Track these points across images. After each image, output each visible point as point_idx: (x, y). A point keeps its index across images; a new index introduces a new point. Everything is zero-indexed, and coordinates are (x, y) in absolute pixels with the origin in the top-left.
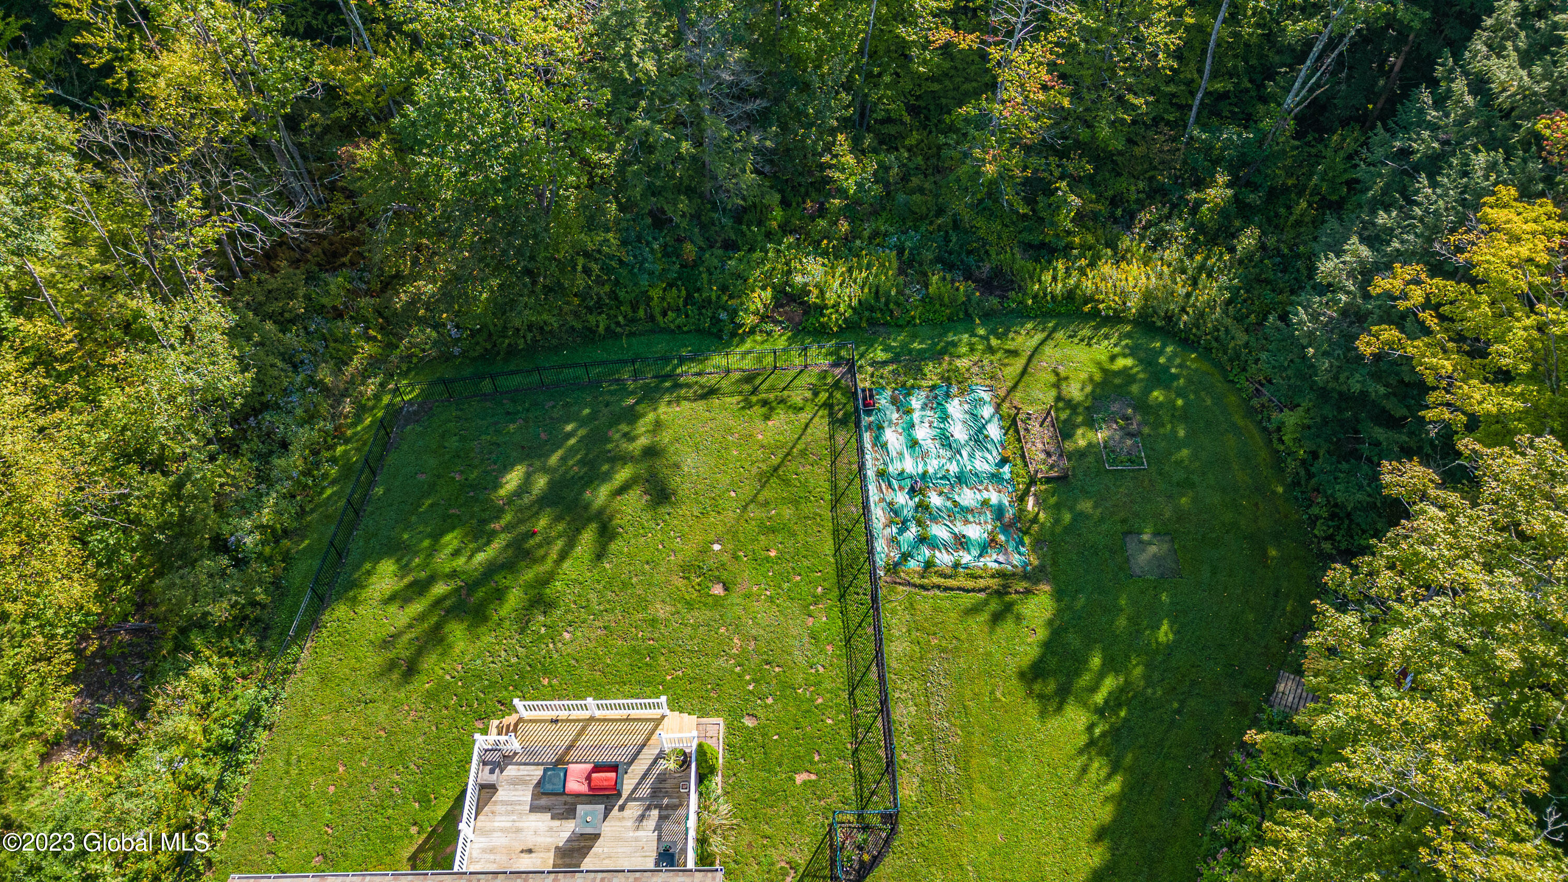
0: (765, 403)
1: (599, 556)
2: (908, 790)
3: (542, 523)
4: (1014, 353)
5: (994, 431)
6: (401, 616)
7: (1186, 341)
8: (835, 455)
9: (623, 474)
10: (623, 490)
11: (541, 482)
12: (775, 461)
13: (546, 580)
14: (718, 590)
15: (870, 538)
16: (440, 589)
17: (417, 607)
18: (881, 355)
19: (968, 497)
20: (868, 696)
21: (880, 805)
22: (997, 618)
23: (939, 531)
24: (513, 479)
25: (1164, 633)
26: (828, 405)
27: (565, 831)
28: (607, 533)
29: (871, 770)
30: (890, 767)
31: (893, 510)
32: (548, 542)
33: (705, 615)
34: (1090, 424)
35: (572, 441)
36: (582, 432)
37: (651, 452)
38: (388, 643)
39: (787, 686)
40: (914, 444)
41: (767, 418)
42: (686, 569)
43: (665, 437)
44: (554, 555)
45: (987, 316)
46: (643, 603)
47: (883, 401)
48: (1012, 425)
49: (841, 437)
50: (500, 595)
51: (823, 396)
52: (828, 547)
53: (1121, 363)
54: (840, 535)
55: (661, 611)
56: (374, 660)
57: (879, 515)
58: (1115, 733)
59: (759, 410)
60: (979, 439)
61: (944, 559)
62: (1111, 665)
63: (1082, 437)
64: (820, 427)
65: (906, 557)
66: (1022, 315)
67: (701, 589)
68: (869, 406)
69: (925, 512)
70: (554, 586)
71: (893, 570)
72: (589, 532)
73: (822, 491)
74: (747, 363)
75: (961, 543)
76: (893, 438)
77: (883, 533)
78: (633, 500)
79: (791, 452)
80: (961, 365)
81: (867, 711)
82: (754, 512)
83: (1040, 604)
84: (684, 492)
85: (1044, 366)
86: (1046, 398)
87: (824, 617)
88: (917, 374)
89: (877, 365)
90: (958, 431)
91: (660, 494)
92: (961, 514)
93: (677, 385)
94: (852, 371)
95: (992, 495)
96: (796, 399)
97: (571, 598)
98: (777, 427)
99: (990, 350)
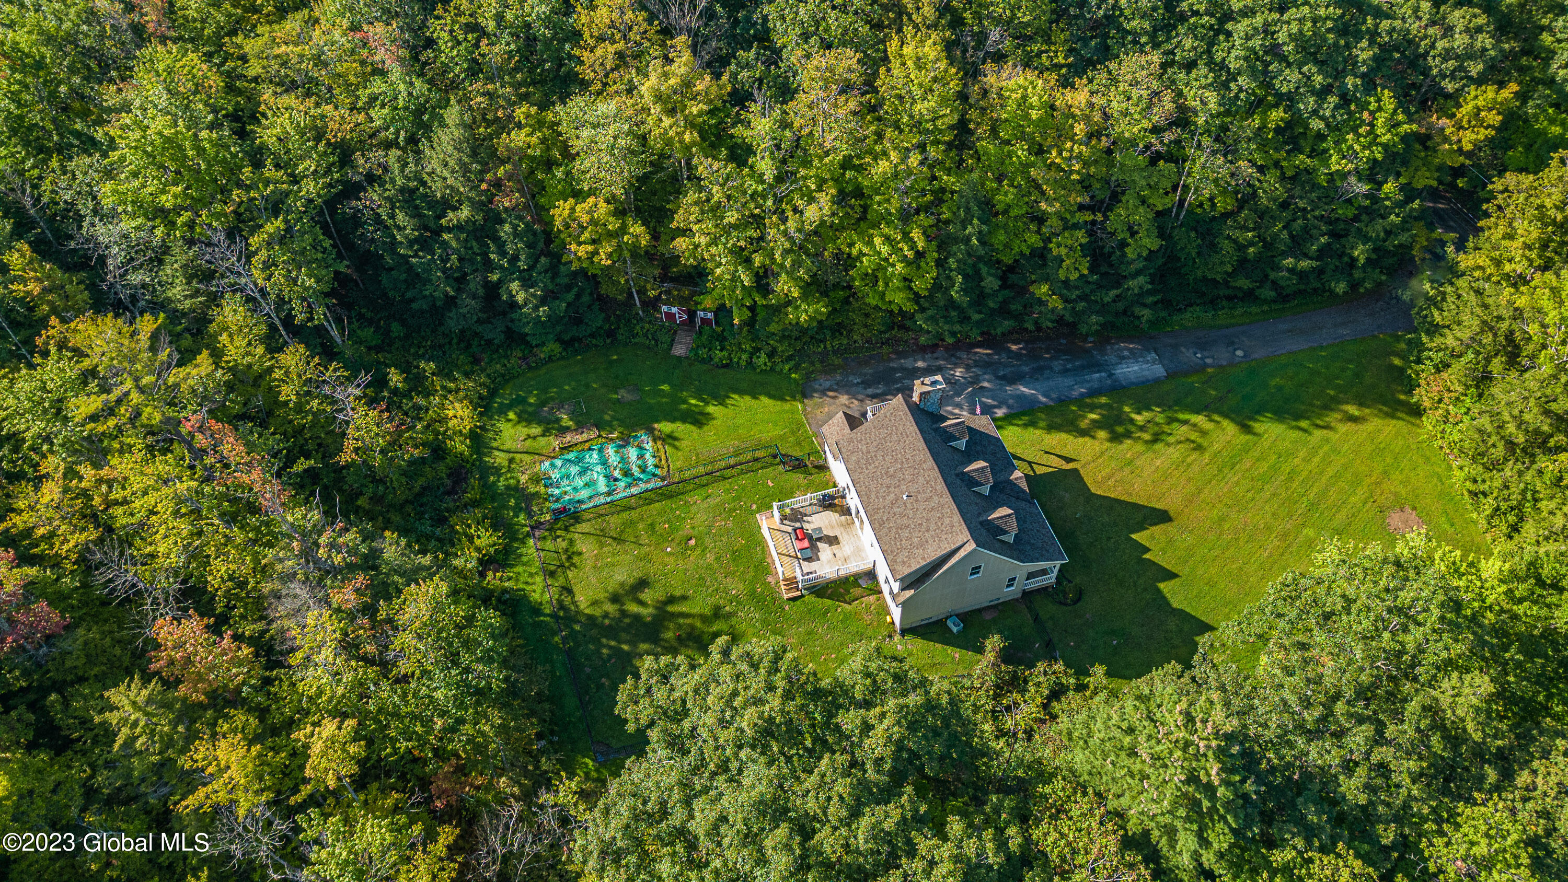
0: (569, 558)
1: (684, 598)
2: (762, 453)
5: (571, 456)
8: (600, 516)
9: (633, 608)
10: (642, 603)
11: (644, 646)
12: (609, 541)
13: (704, 618)
14: (693, 542)
15: (647, 491)
18: (522, 518)
20: (727, 473)
21: (770, 460)
22: (675, 439)
25: (665, 387)
26: (566, 529)
27: (824, 546)
28: (671, 600)
29: (759, 465)
30: (757, 460)
31: (629, 486)
32: (680, 626)
33: (708, 542)
34: (558, 420)
35: (613, 643)
36: (604, 641)
39: (734, 500)
41: (580, 554)
42: (685, 557)
43: (602, 596)
44: (689, 621)
45: (483, 477)
46: (709, 567)
48: (566, 449)
49: (587, 516)
51: (559, 533)
52: (657, 505)
53: (511, 415)
54: (651, 502)
55: (710, 558)
57: (634, 490)
58: (715, 398)
59: (576, 559)
60: (579, 460)
61: (651, 461)
62: (685, 402)
63: (567, 422)
64: (584, 527)
65: (654, 475)
66: (482, 462)
67: (693, 549)
68: (564, 510)
69: (627, 473)
70: (707, 611)
71: (663, 479)
72: (671, 609)
73: (625, 515)
74: (539, 579)
75: (641, 457)
76: (584, 494)
77: (643, 486)
78: (647, 595)
79: (601, 535)
80: (523, 479)
81: (734, 471)
82: (644, 540)
83: (665, 427)
84: (638, 574)
85: (519, 446)
86: (543, 441)
87: (695, 498)
88: (536, 495)
89: (530, 515)
90: (574, 470)
91: (642, 584)
92: (624, 460)
93: (562, 606)
94: (538, 526)
95: (611, 450)
96: (564, 545)
97: (711, 601)
98: (586, 547)
99: (510, 470)
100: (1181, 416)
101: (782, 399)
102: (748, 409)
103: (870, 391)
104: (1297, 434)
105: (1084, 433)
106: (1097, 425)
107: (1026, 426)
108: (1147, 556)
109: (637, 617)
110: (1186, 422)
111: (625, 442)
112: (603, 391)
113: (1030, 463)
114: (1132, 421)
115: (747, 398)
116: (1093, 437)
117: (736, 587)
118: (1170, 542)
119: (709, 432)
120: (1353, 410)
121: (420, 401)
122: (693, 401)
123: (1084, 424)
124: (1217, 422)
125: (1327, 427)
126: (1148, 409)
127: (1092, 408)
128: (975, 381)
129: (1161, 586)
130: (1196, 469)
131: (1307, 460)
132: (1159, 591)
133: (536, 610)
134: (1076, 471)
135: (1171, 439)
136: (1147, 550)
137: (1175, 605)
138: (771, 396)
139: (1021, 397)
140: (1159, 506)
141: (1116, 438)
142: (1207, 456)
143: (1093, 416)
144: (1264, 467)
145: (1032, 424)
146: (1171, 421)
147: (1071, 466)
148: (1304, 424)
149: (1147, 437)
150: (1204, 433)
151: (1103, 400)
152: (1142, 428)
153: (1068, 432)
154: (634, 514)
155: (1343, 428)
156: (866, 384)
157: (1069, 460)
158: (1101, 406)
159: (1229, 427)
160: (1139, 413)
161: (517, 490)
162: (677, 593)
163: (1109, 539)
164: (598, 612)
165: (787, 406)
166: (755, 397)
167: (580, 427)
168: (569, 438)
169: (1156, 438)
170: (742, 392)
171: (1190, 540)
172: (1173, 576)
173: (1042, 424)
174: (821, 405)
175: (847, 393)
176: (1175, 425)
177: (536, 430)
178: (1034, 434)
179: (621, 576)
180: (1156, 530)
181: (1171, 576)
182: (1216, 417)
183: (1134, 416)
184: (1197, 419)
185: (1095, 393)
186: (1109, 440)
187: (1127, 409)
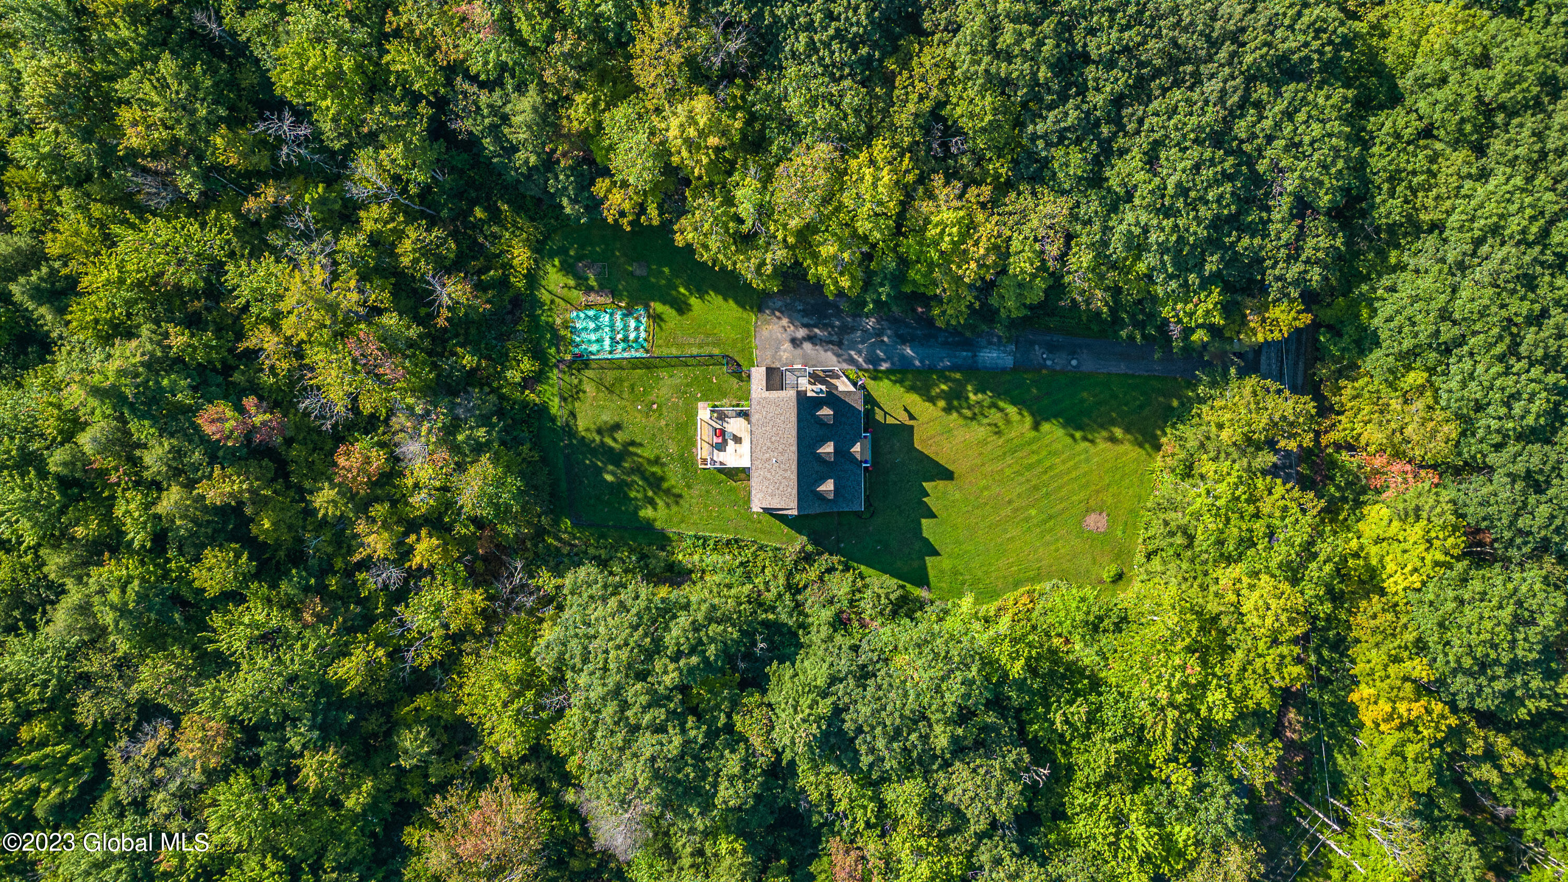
0: (577, 392)
1: (641, 445)
2: (716, 351)
3: (626, 465)
4: (552, 302)
5: (591, 313)
6: (660, 504)
7: (546, 238)
8: (601, 368)
9: (609, 441)
10: (615, 440)
11: (610, 467)
12: (604, 389)
13: (649, 461)
14: (655, 406)
15: (636, 358)
16: (650, 494)
17: (658, 501)
18: (553, 351)
19: (619, 325)
20: (691, 361)
21: (720, 359)
22: (662, 320)
23: (632, 336)
24: (609, 478)
25: (666, 270)
26: (579, 370)
27: (731, 443)
28: (633, 443)
29: (711, 361)
30: (711, 356)
31: (624, 350)
32: (634, 462)
33: (664, 410)
34: (587, 279)
35: (594, 459)
36: (589, 456)
37: (599, 431)
38: (668, 505)
39: (687, 385)
40: (597, 341)
41: (584, 392)
42: (648, 416)
43: (593, 427)
44: (640, 459)
45: (533, 308)
46: (660, 429)
47: (576, 351)
48: (589, 307)
49: (593, 365)
50: (653, 474)
51: (574, 371)
52: (639, 371)
53: (557, 262)
54: (635, 367)
55: (663, 423)
56: (675, 509)
57: (626, 355)
58: (698, 291)
59: (581, 395)
60: (596, 318)
61: (643, 335)
62: (676, 288)
63: (593, 282)
64: (589, 373)
66: (532, 294)
67: (654, 412)
68: (581, 356)
69: (625, 339)
70: (652, 457)
71: (647, 351)
72: (631, 449)
73: (617, 373)
74: (557, 400)
75: (637, 329)
76: (594, 348)
77: (633, 353)
78: (619, 436)
79: (600, 383)
80: (558, 321)
81: (694, 362)
82: (625, 395)
83: (658, 307)
84: (617, 419)
85: (559, 291)
86: (575, 293)
87: (664, 374)
88: (563, 338)
89: (558, 352)
90: (592, 325)
91: (617, 427)
92: (626, 328)
93: (568, 425)
94: (561, 361)
95: (618, 316)
96: (576, 382)
97: (656, 452)
98: (589, 388)
99: (550, 309)
100: (1001, 404)
101: (743, 307)
102: (719, 308)
103: (805, 320)
104: (1069, 440)
105: (932, 400)
106: (944, 395)
107: (895, 382)
108: (925, 499)
109: (611, 449)
110: (1001, 410)
111: (629, 313)
112: (622, 260)
113: (886, 412)
114: (967, 398)
115: (720, 298)
116: (935, 404)
117: (673, 449)
118: (944, 493)
119: (686, 320)
120: (1118, 432)
121: (495, 229)
122: (682, 290)
123: (935, 391)
124: (1022, 416)
125: (1092, 442)
126: (984, 392)
127: (947, 380)
128: (879, 333)
129: (923, 521)
130: (990, 447)
131: (1064, 462)
132: (920, 524)
133: (553, 419)
134: (912, 427)
135: (985, 421)
136: (928, 495)
137: (925, 534)
138: (737, 302)
139: (903, 357)
140: (951, 468)
141: (948, 410)
142: (1001, 441)
143: (944, 387)
144: (1035, 458)
145: (900, 382)
146: (994, 405)
147: (912, 423)
148: (1078, 435)
149: (970, 414)
150: (1009, 422)
151: (958, 376)
152: (970, 406)
153: (921, 395)
154: (624, 374)
155: (1102, 445)
156: (805, 313)
157: (912, 417)
158: (955, 381)
159: (1028, 420)
160: (975, 394)
161: (551, 327)
162: (638, 440)
163: (908, 482)
164: (589, 436)
165: (745, 315)
166: (725, 299)
167: (601, 290)
168: (593, 298)
169: (975, 417)
170: (718, 291)
171: (958, 496)
172: (934, 516)
173: (907, 383)
174: (768, 323)
175: (790, 317)
176: (993, 410)
177: (572, 283)
178: (899, 390)
179: (607, 417)
180: (941, 484)
181: (933, 515)
182: (1024, 412)
183: (971, 395)
184: (1012, 410)
185: (955, 368)
186: (944, 410)
187: (969, 388)
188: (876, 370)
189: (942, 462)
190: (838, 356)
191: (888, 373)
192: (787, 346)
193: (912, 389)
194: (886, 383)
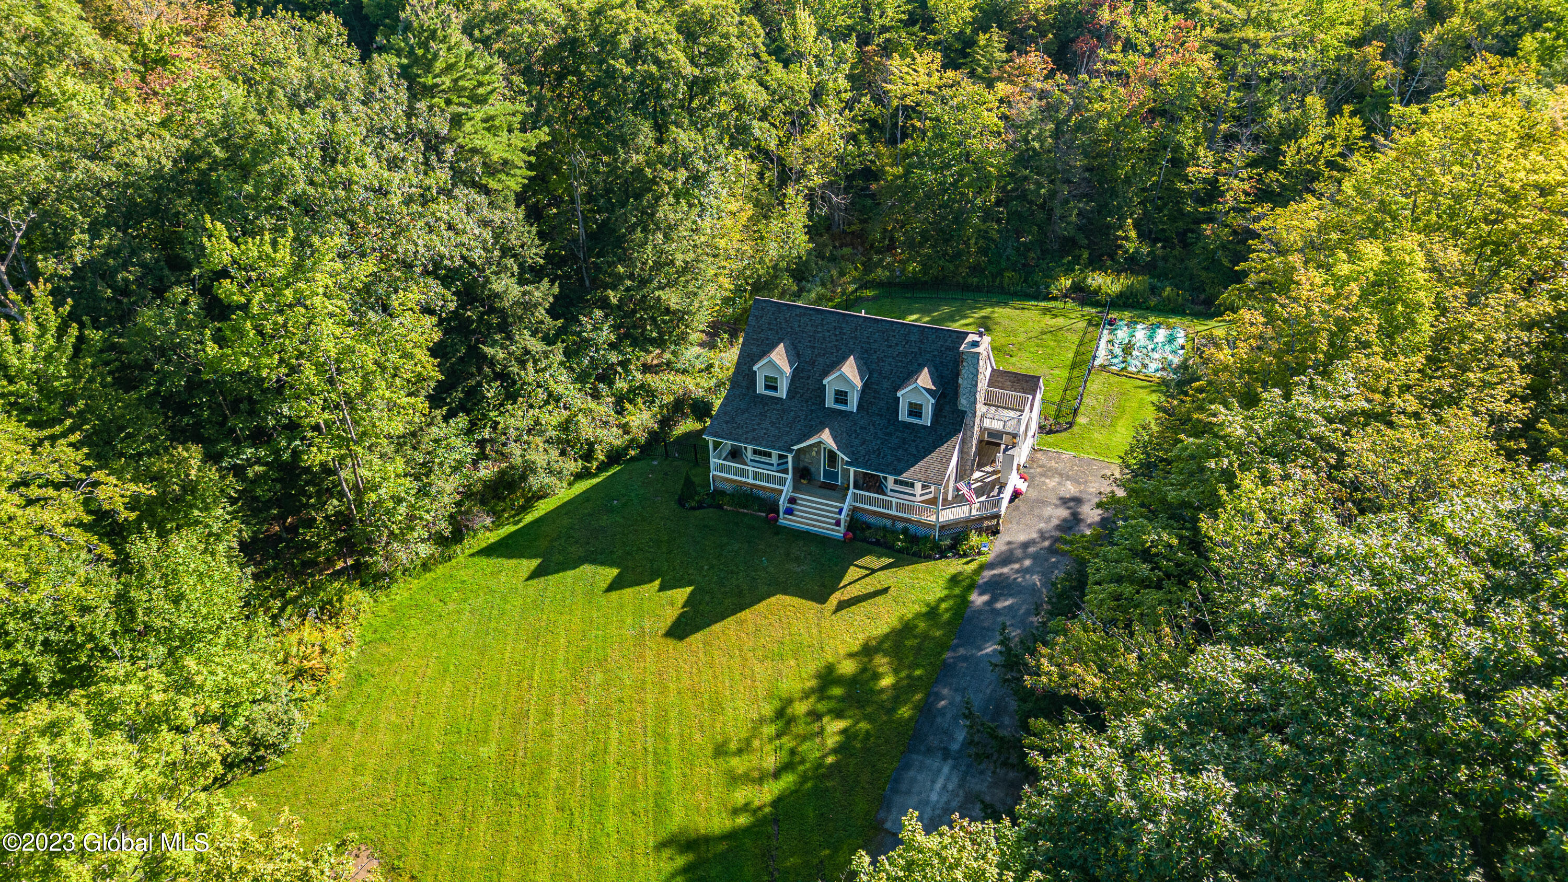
0: (1054, 315)
2: (1082, 420)
8: (1086, 333)
12: (1051, 329)
18: (1126, 312)
26: (1088, 320)
35: (946, 310)
36: (951, 309)
37: (985, 318)
41: (1053, 318)
43: (994, 316)
49: (1093, 329)
52: (1072, 355)
54: (1079, 353)
59: (1050, 316)
64: (1081, 325)
68: (1111, 324)
73: (1074, 341)
79: (1062, 328)
80: (1172, 322)
84: (1001, 330)
87: (1060, 373)
96: (1071, 316)
98: (1058, 322)
99: (1191, 321)
100: (788, 780)
105: (867, 651)
107: (933, 606)
108: (657, 583)
110: (776, 775)
113: (873, 571)
114: (839, 716)
116: (851, 655)
123: (882, 662)
124: (736, 812)
127: (902, 691)
129: (615, 572)
132: (611, 564)
134: (823, 599)
135: (769, 730)
136: (662, 588)
137: (587, 569)
140: (694, 639)
141: (827, 674)
142: (696, 747)
143: (887, 681)
145: (930, 615)
146: (795, 761)
147: (834, 600)
149: (800, 708)
150: (734, 780)
151: (903, 712)
152: (815, 716)
153: (886, 638)
154: (1071, 346)
157: (842, 606)
158: (894, 704)
160: (844, 732)
163: (712, 567)
169: (783, 716)
171: (628, 630)
172: (611, 588)
176: (784, 756)
179: (1005, 325)
180: (671, 614)
181: (615, 586)
182: (742, 820)
183: (841, 724)
184: (767, 793)
185: (926, 711)
186: (830, 668)
187: (863, 725)
188: (972, 586)
189: (717, 628)
190: (1025, 545)
191: (963, 602)
192: (1070, 489)
193: (906, 629)
194: (938, 591)
